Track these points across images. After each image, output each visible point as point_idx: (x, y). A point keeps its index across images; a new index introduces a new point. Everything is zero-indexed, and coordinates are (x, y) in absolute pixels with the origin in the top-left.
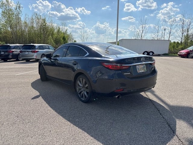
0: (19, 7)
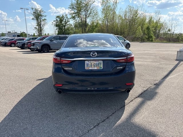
0: (116, 3)
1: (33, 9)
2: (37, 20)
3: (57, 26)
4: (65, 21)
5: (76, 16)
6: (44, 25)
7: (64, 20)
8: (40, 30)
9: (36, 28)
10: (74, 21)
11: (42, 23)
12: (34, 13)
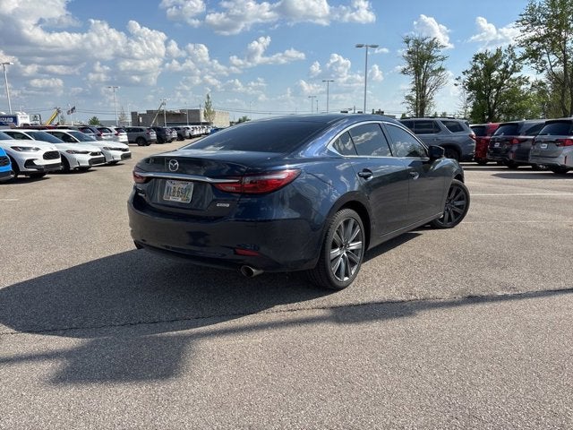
1: (407, 42)
2: (417, 73)
3: (471, 86)
4: (504, 71)
5: (544, 47)
6: (437, 85)
7: (502, 67)
8: (421, 103)
9: (409, 98)
10: (534, 65)
11: (431, 81)
12: (409, 53)
